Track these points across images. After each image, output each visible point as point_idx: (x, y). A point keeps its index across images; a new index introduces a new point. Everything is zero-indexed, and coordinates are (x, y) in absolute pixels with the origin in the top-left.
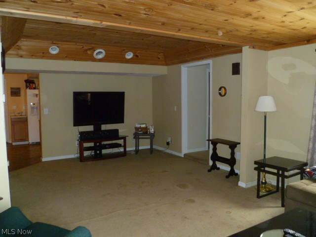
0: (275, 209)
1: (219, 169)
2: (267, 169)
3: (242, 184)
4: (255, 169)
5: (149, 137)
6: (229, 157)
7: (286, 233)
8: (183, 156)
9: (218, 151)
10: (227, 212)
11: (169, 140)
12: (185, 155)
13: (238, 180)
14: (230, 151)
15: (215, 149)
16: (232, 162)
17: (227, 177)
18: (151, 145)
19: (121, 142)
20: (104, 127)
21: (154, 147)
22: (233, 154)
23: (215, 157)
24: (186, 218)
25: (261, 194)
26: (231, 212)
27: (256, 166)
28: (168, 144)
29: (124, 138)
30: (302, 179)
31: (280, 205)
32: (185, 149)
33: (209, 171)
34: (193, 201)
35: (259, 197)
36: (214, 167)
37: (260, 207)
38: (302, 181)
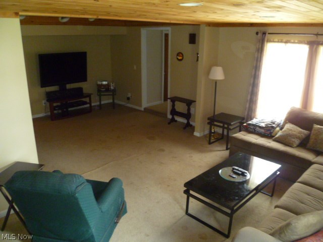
0: (221, 152)
1: (176, 121)
2: (216, 123)
3: (197, 134)
4: (208, 123)
5: (111, 93)
6: (185, 112)
7: (234, 169)
8: (143, 110)
9: (176, 107)
10: (190, 157)
11: (129, 95)
12: (145, 109)
13: (193, 131)
14: (187, 107)
15: (173, 106)
16: (188, 116)
17: (185, 128)
18: (113, 99)
19: (87, 100)
20: (69, 86)
21: (116, 101)
22: (189, 110)
23: (174, 112)
24: (162, 163)
25: (212, 141)
26: (192, 157)
27: (209, 121)
28: (128, 99)
29: (89, 96)
30: (240, 131)
31: (225, 149)
32: (145, 104)
33: (169, 123)
34: (163, 150)
35: (210, 143)
36: (173, 120)
37: (211, 151)
38: (240, 133)
